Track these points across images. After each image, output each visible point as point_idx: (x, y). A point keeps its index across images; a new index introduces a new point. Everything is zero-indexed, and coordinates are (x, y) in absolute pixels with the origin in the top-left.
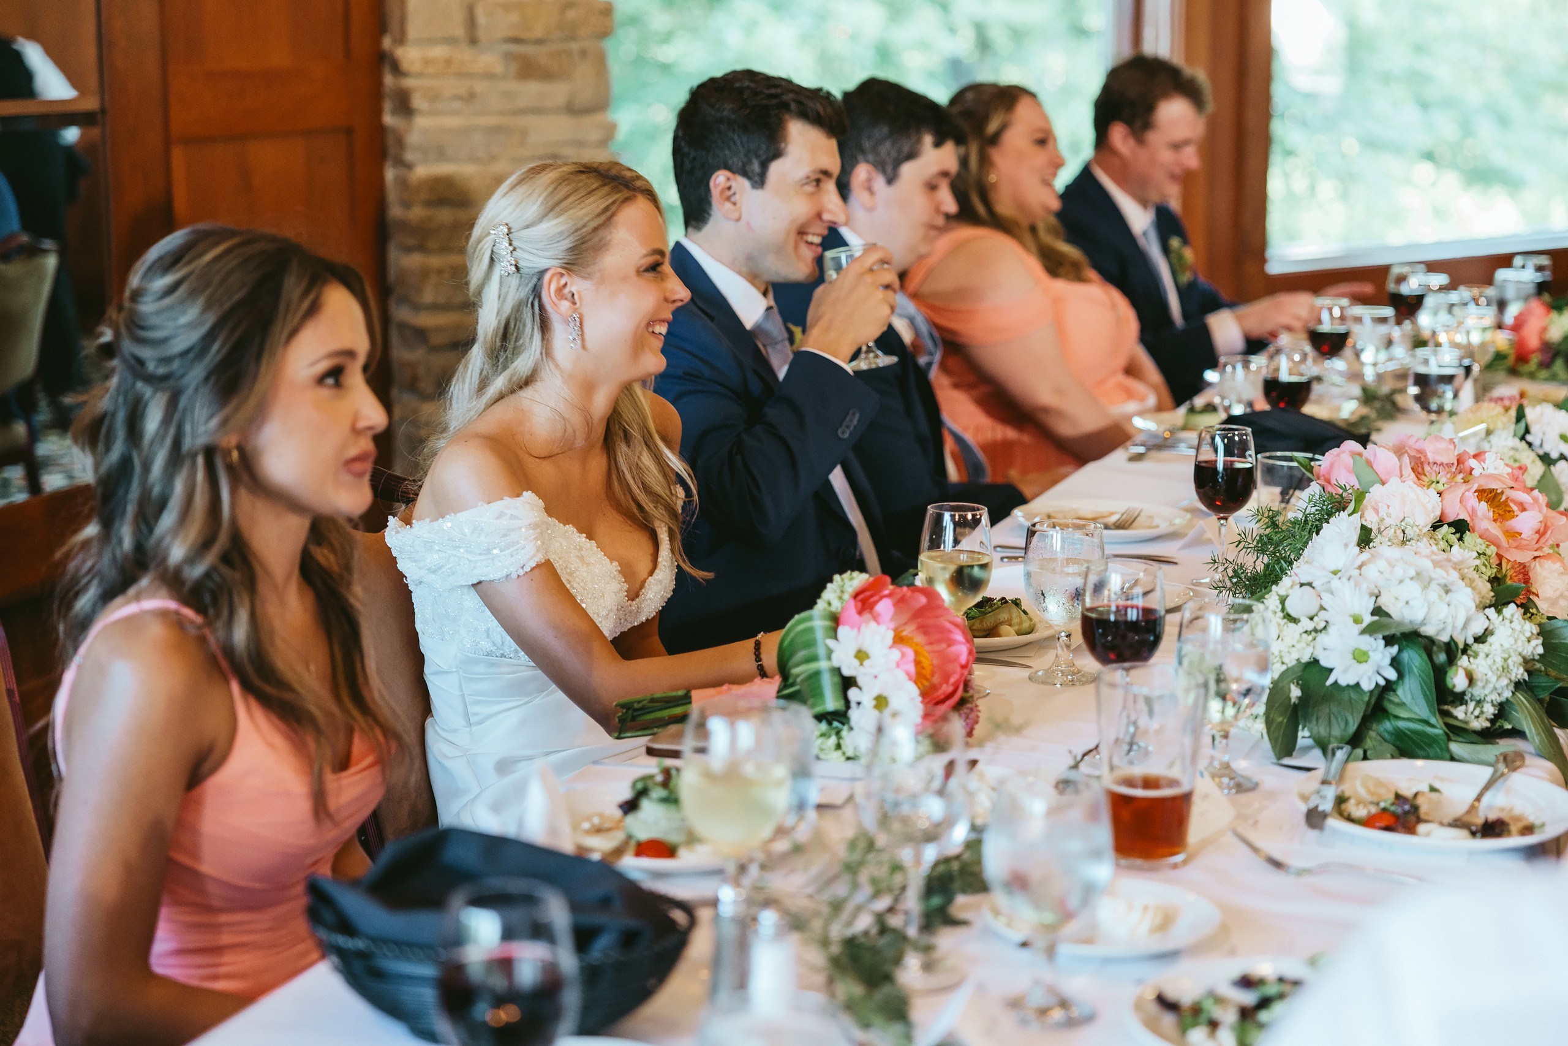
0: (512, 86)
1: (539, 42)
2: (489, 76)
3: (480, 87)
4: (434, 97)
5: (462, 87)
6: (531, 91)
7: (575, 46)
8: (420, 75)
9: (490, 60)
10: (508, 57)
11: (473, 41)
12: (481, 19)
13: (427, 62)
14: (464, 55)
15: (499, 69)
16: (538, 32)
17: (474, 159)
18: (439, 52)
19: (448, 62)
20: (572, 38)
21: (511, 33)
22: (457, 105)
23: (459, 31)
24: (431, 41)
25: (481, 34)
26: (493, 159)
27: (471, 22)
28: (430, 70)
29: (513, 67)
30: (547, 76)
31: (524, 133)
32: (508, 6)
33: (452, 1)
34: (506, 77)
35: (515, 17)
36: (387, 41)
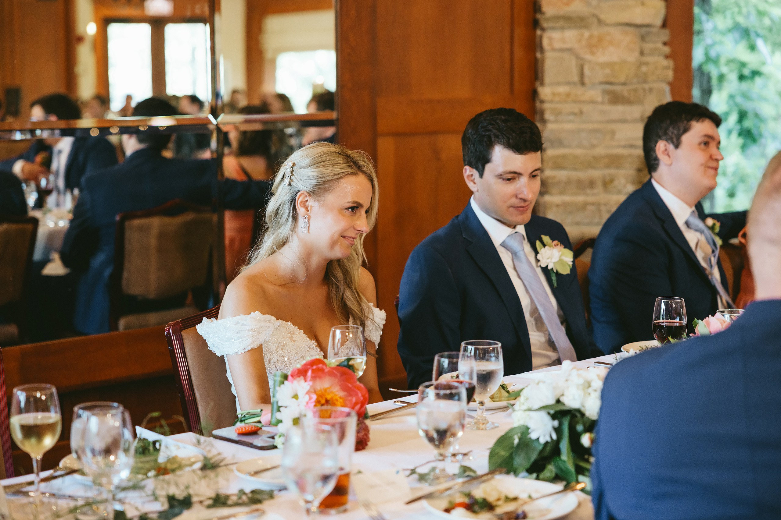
0: (607, 107)
1: (624, 84)
2: (592, 102)
3: (586, 108)
4: (558, 113)
5: (575, 108)
6: (618, 110)
7: (647, 86)
8: (551, 102)
9: (595, 93)
10: (605, 92)
11: (583, 83)
12: (587, 72)
13: (554, 94)
14: (579, 91)
15: (599, 99)
16: (622, 79)
17: (579, 146)
18: (562, 89)
19: (568, 95)
20: (645, 81)
21: (603, 80)
22: (572, 118)
23: (576, 78)
24: (558, 84)
25: (586, 80)
26: (593, 146)
27: (582, 74)
28: (557, 99)
29: (607, 98)
30: (628, 102)
31: (613, 133)
32: (603, 65)
33: (573, 63)
34: (602, 103)
35: (607, 71)
36: (537, 84)
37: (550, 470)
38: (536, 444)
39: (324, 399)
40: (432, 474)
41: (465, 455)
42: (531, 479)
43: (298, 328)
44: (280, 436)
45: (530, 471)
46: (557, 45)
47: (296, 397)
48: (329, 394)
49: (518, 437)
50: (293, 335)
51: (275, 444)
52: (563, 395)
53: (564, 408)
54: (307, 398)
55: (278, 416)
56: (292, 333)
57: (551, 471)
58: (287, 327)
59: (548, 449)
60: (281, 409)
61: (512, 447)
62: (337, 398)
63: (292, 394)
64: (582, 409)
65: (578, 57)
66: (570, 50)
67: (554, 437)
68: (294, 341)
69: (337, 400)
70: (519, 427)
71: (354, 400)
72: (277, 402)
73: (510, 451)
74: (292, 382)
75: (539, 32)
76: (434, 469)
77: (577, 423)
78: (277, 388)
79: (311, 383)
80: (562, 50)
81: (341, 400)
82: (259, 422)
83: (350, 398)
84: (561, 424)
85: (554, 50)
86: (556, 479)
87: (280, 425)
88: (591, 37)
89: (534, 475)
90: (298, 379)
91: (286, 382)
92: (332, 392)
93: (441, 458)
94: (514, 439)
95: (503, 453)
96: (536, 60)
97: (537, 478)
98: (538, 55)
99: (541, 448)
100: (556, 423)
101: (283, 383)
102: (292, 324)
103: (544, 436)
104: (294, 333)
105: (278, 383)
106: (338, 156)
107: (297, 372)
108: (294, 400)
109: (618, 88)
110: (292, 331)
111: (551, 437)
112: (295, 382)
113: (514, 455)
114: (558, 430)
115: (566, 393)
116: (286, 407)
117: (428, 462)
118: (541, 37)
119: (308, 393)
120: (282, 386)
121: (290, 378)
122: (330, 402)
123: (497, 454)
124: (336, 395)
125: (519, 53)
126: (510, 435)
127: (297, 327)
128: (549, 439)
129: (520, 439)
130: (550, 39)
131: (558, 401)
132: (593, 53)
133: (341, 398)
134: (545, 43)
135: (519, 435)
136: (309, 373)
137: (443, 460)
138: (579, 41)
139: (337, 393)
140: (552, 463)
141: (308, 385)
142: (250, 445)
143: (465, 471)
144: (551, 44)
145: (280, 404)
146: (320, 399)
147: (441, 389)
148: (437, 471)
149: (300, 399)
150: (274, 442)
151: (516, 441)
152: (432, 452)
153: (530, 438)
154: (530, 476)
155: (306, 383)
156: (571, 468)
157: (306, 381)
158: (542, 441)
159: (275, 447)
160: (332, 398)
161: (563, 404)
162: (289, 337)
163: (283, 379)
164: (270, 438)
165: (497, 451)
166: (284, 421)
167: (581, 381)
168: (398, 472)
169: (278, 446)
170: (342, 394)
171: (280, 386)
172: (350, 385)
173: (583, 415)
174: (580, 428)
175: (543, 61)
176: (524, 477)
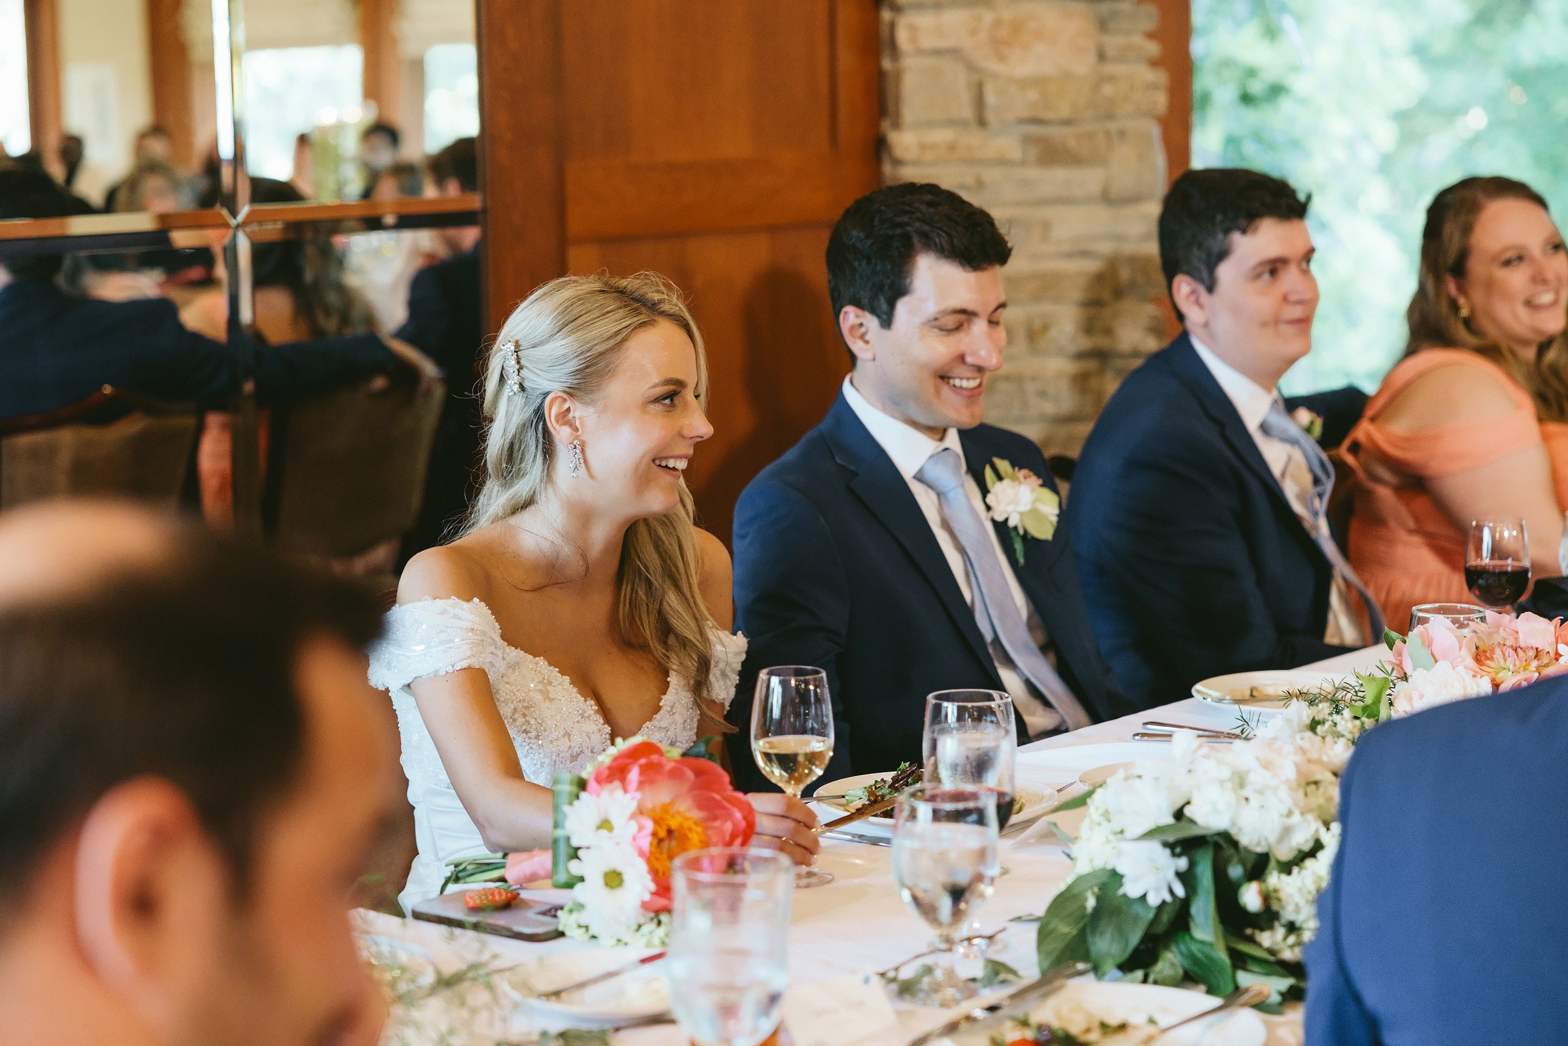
0: (1033, 173)
1: (1067, 122)
2: (1002, 162)
3: (989, 173)
5: (968, 173)
6: (1056, 178)
7: (1113, 126)
8: (916, 163)
9: (1007, 144)
10: (1027, 140)
11: (982, 123)
12: (990, 97)
13: (923, 147)
14: (973, 139)
15: (1016, 154)
16: (1063, 110)
18: (941, 136)
19: (952, 147)
20: (1110, 116)
21: (1025, 114)
23: (967, 112)
24: (931, 124)
25: (990, 116)
27: (979, 102)
28: (929, 156)
29: (1032, 153)
30: (1074, 159)
31: (1046, 226)
32: (1024, 83)
33: (959, 79)
34: (1023, 163)
35: (1033, 95)
36: (886, 125)
37: (1170, 961)
38: (1138, 909)
39: (665, 828)
40: (926, 980)
41: (990, 938)
42: (1133, 981)
43: (559, 672)
44: (571, 911)
45: (1127, 966)
46: (927, 42)
47: (605, 825)
48: (673, 817)
49: (1094, 893)
50: (548, 687)
51: (561, 928)
52: (1188, 803)
53: (1194, 832)
54: (633, 827)
55: (575, 867)
56: (546, 681)
57: (1173, 965)
58: (537, 667)
59: (1165, 918)
60: (581, 853)
61: (1083, 916)
62: (689, 824)
63: (597, 821)
64: (1233, 832)
65: (971, 67)
66: (954, 53)
67: (1180, 891)
68: (551, 700)
69: (690, 830)
70: (1093, 874)
71: (728, 826)
72: (568, 839)
73: (1080, 925)
74: (598, 795)
75: (886, 15)
76: (928, 970)
77: (1227, 862)
78: (566, 808)
79: (638, 795)
80: (937, 53)
81: (699, 829)
82: (503, 880)
83: (717, 824)
84: (1192, 865)
85: (920, 52)
86: (1188, 979)
87: (579, 887)
88: (997, 23)
89: (1139, 974)
90: (610, 786)
91: (583, 795)
92: (679, 813)
93: (944, 946)
94: (1086, 900)
95: (1066, 929)
96: (881, 74)
97: (1145, 981)
98: (887, 64)
99: (1151, 915)
100: (1183, 863)
101: (577, 797)
102: (546, 663)
103: (1157, 890)
104: (550, 683)
105: (564, 798)
106: (602, 296)
107: (606, 773)
108: (604, 832)
109: (1054, 132)
110: (546, 678)
111: (1171, 891)
112: (605, 794)
113: (1088, 931)
114: (1186, 878)
115: (1195, 801)
116: (588, 848)
117: (917, 957)
118: (892, 26)
119: (633, 816)
120: (576, 803)
121: (592, 785)
122: (676, 834)
123: (1053, 931)
124: (687, 819)
125: (847, 61)
126: (1076, 891)
127: (557, 669)
128: (1168, 898)
129: (1099, 899)
130: (913, 29)
131: (1179, 815)
132: (1001, 58)
133: (696, 823)
134: (902, 37)
135: (1096, 890)
136: (634, 775)
137: (950, 950)
138: (973, 32)
139: (688, 814)
140: (1174, 948)
141: (633, 799)
142: (504, 932)
143: (996, 973)
144: (913, 39)
145: (575, 843)
146: (658, 829)
147: (943, 800)
148: (939, 974)
149: (616, 831)
150: (558, 923)
151: (1091, 903)
152: (925, 934)
153: (1125, 896)
154: (1130, 976)
155: (628, 796)
156: (1223, 956)
157: (626, 791)
158: (1154, 900)
159: (561, 934)
160: (681, 825)
161: (1192, 821)
162: (540, 691)
163: (574, 789)
164: (544, 913)
165: (1052, 926)
166: (587, 878)
167: (1226, 773)
168: (867, 980)
169: (567, 933)
170: (697, 814)
171: (571, 804)
172: (717, 797)
173: (1234, 844)
174: (1235, 871)
175: (898, 75)
176: (1116, 980)
